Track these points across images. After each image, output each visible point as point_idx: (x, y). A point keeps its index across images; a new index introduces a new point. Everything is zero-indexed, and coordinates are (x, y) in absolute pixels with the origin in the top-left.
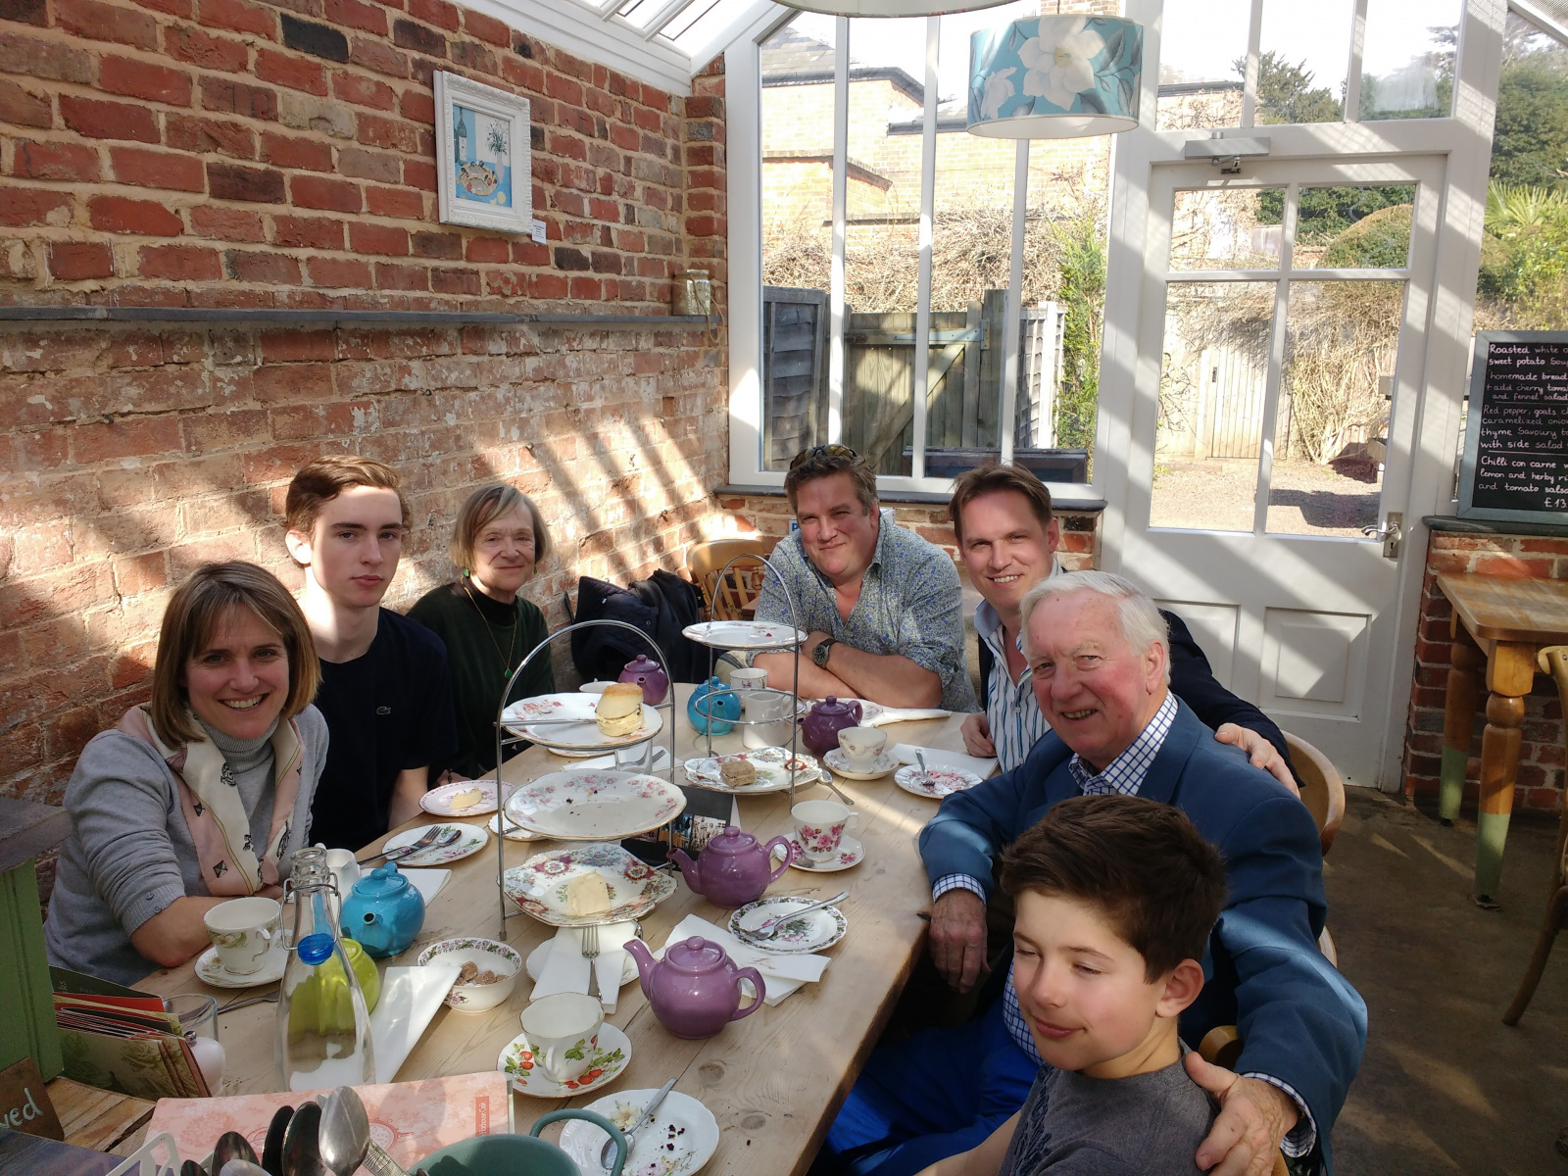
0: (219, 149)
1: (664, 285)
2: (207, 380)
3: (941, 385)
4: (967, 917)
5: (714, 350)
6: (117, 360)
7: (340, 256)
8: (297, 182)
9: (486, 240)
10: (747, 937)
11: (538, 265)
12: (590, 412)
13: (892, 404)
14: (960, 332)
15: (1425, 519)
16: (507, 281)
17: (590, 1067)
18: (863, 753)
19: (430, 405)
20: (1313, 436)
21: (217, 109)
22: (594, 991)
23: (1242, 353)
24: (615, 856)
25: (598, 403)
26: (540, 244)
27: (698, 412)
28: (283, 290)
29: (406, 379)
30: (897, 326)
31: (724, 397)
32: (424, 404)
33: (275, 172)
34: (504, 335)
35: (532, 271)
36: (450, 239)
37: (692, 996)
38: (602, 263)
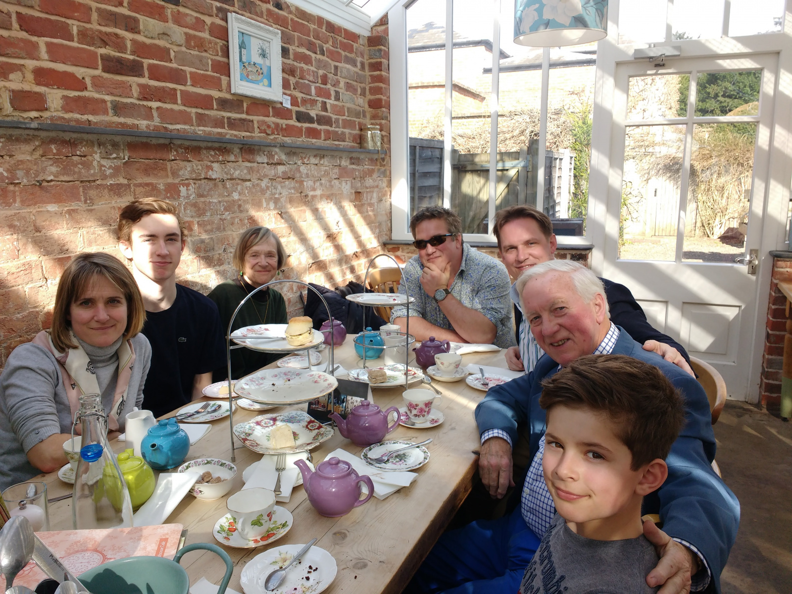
0: (107, 47)
1: (356, 134)
2: (96, 166)
3: (506, 190)
4: (501, 453)
5: (383, 169)
6: (45, 152)
7: (175, 107)
8: (150, 67)
9: (257, 104)
10: (370, 462)
11: (286, 119)
12: (314, 197)
13: (480, 201)
14: (516, 162)
15: (771, 253)
16: (269, 126)
17: (268, 531)
18: (448, 367)
19: (224, 187)
20: (709, 224)
21: (106, 26)
22: (277, 489)
23: (670, 181)
24: (302, 418)
25: (318, 192)
26: (287, 108)
27: (374, 200)
28: (143, 124)
29: (210, 173)
30: (482, 160)
31: (389, 193)
32: (220, 186)
33: (138, 61)
34: (265, 153)
35: (283, 122)
36: (237, 102)
37: (331, 492)
38: (321, 120)
